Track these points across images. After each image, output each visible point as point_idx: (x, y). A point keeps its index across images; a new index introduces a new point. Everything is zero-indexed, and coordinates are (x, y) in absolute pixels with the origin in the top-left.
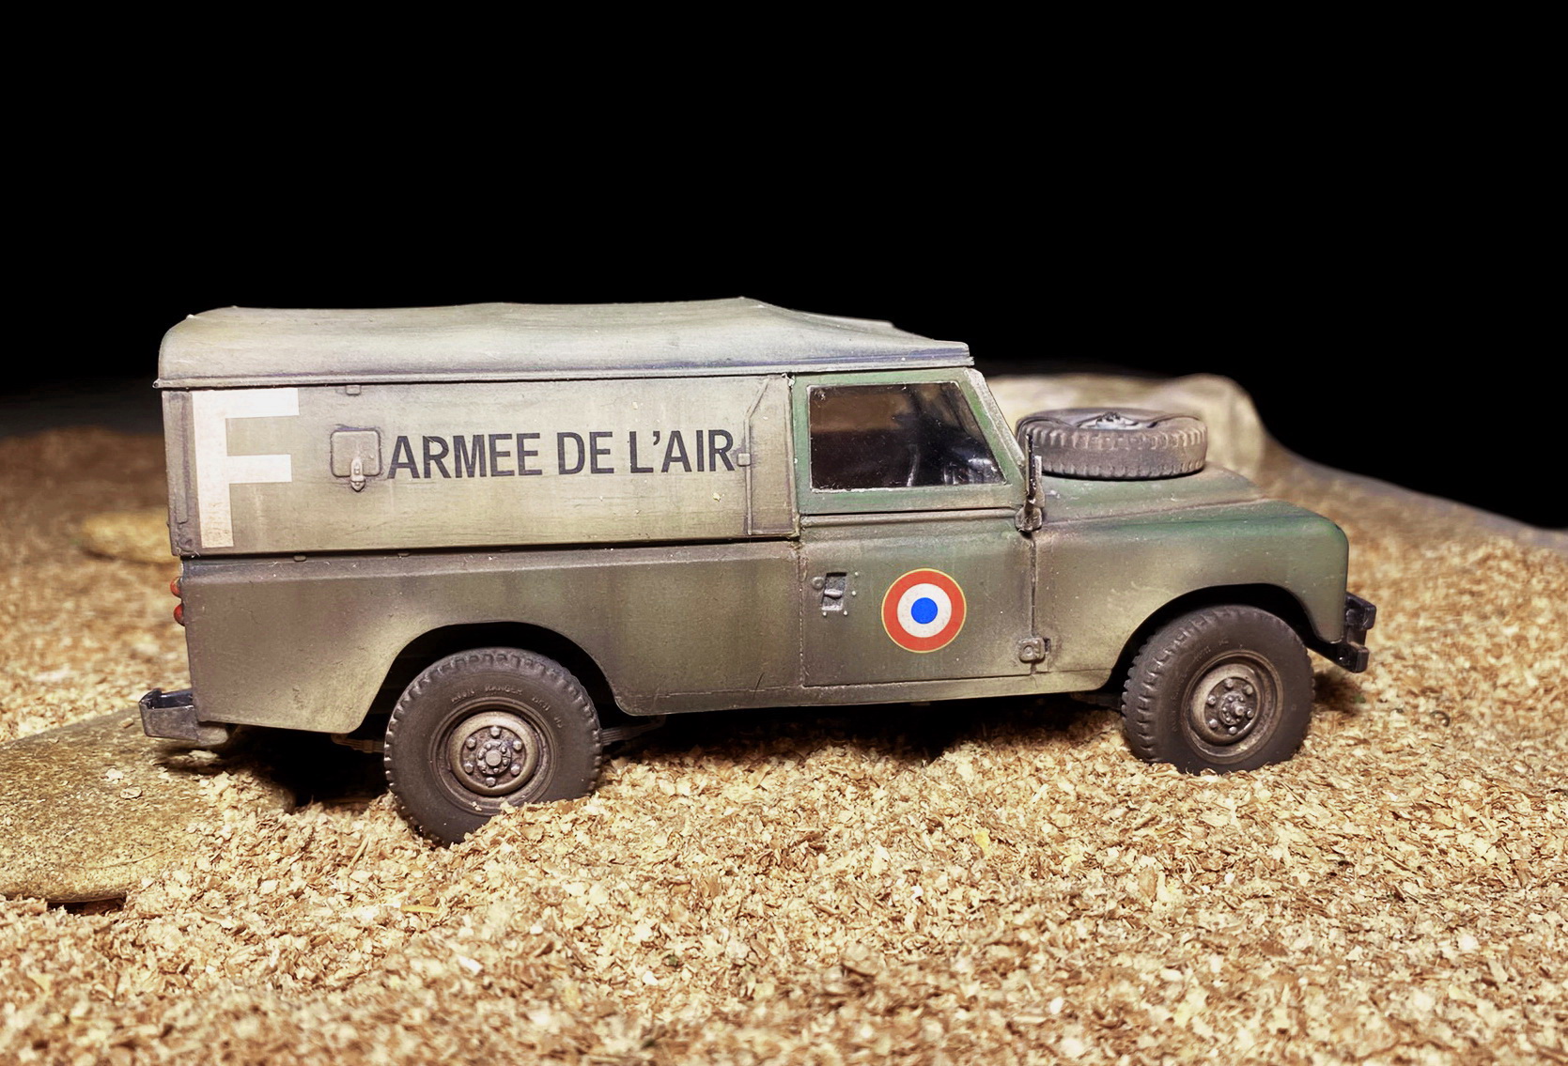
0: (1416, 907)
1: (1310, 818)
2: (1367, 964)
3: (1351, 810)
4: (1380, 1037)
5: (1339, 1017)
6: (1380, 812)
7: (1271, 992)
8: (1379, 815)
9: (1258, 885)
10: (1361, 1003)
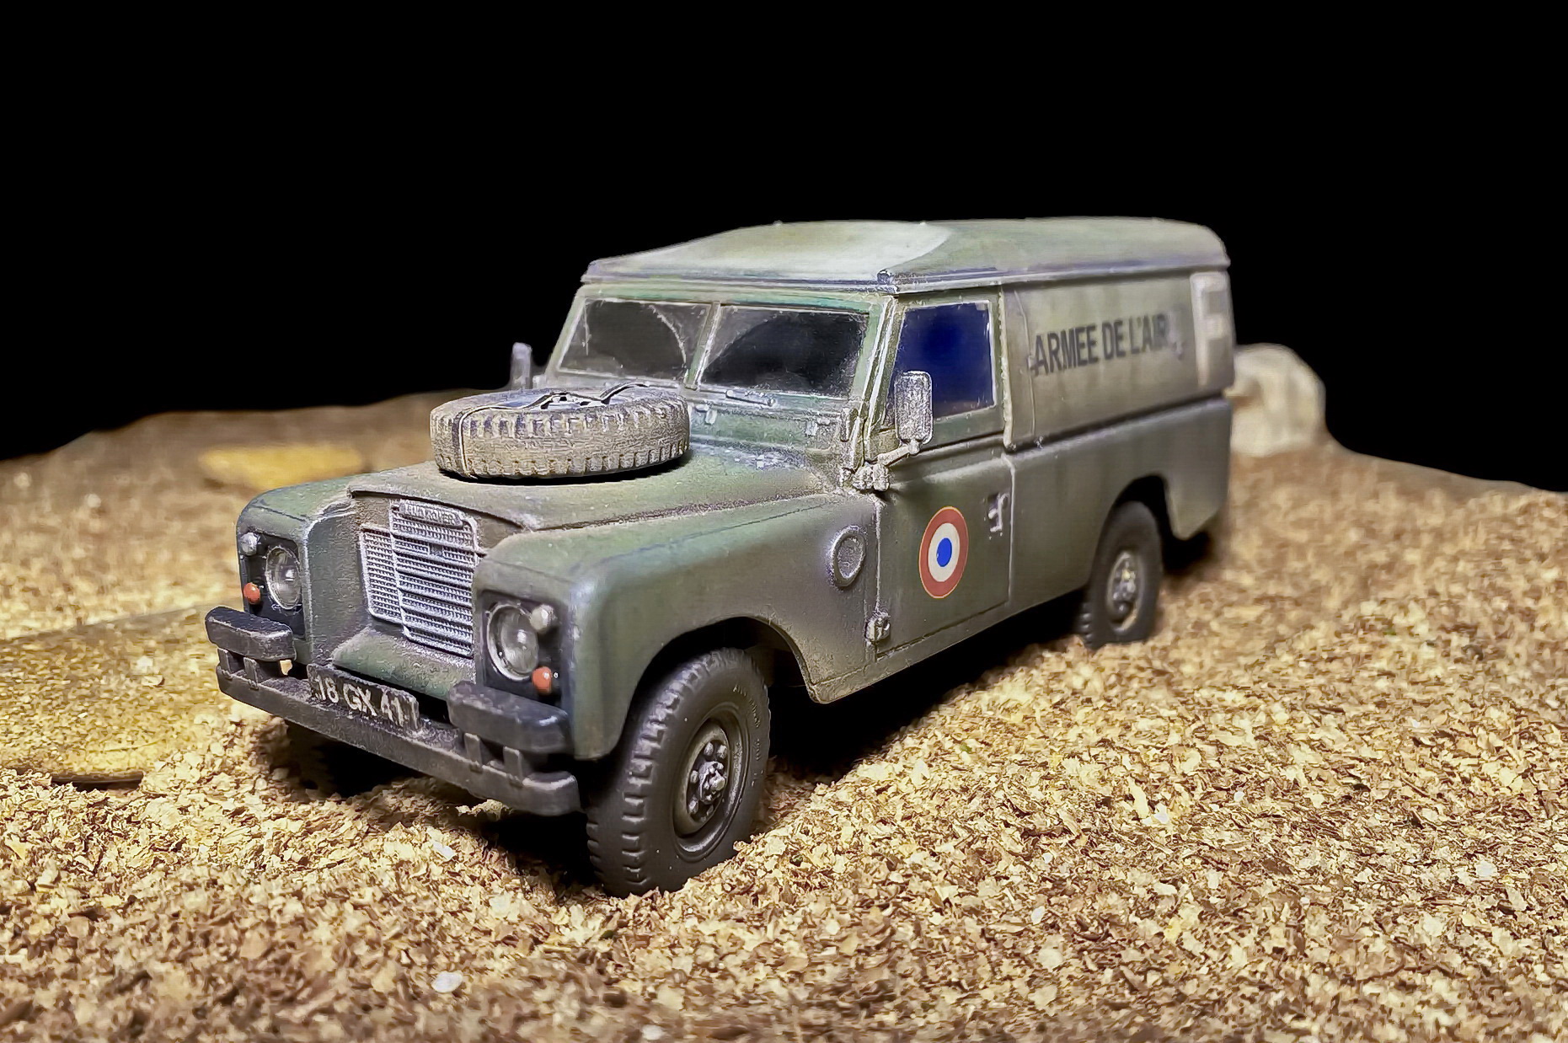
0: (1435, 834)
1: (1326, 741)
2: (1376, 886)
3: (1369, 734)
4: (1384, 960)
5: (1340, 938)
6: (1401, 737)
7: (1270, 909)
8: (1398, 741)
9: (1268, 803)
10: (1365, 924)
